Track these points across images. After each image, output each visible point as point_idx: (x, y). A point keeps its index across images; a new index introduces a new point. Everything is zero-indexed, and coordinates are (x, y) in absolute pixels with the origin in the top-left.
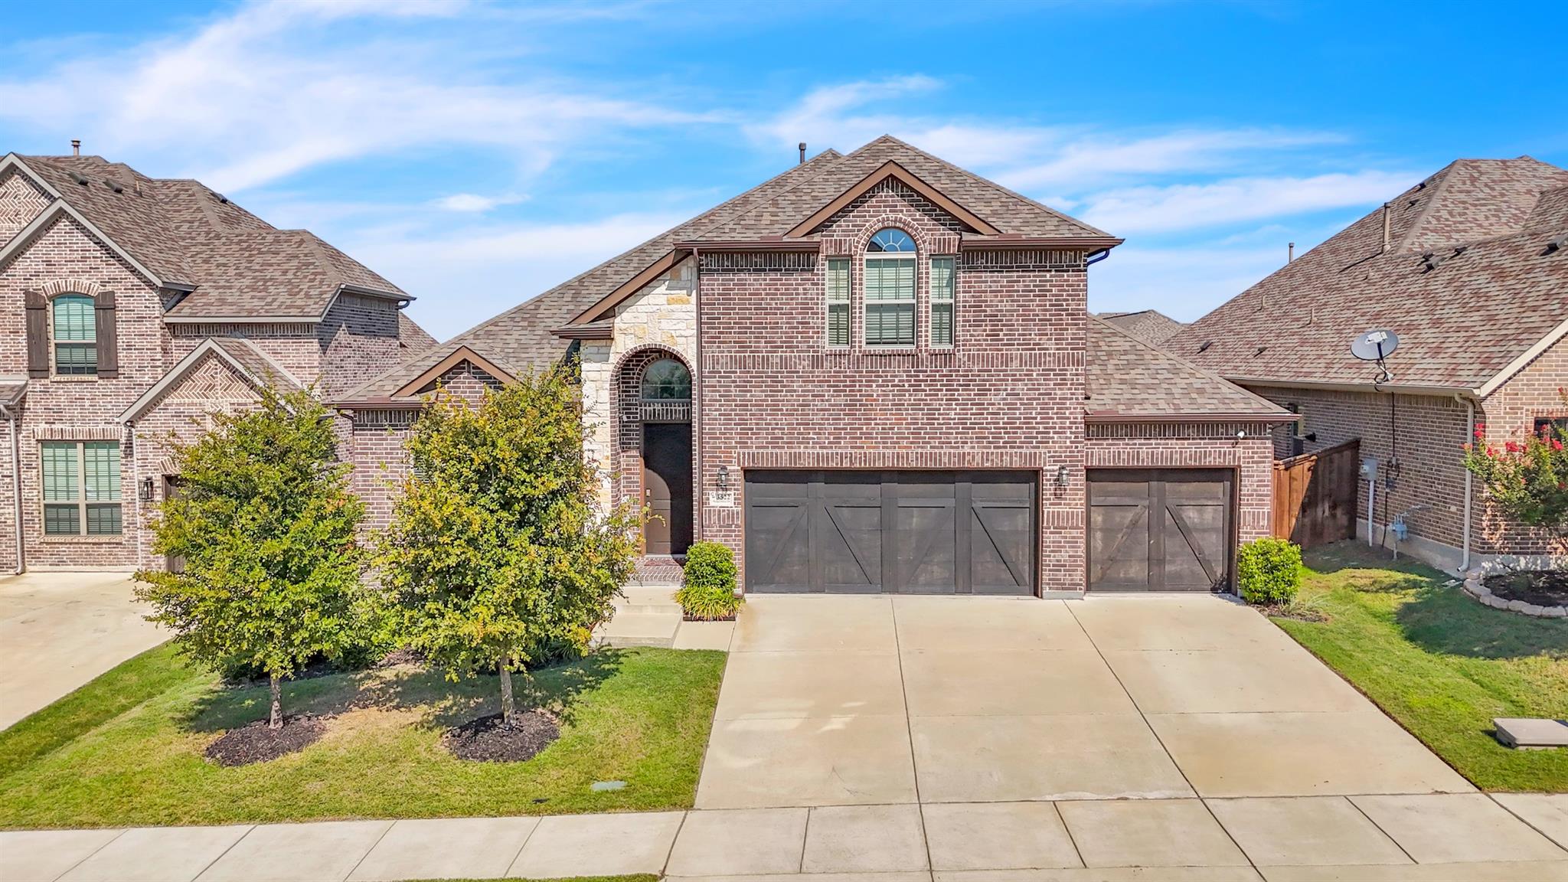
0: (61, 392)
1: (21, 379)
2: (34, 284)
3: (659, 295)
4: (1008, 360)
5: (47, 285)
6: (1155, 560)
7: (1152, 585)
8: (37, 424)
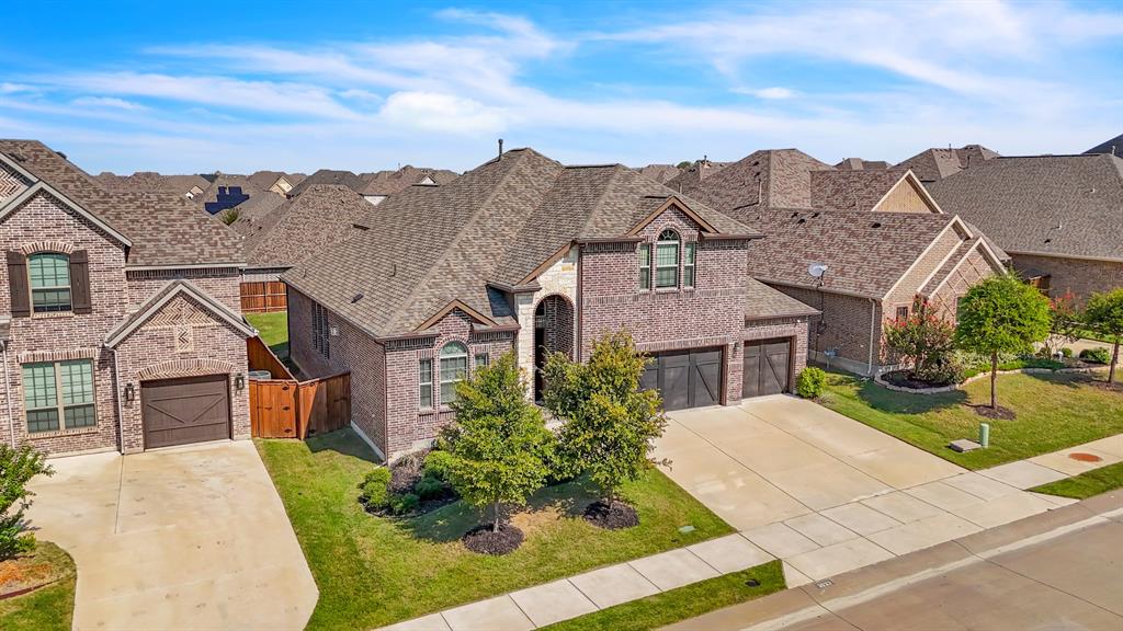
0: (42, 326)
1: (5, 318)
2: (13, 246)
3: (559, 266)
4: (716, 293)
5: (27, 246)
6: (761, 382)
7: (761, 394)
8: (20, 351)
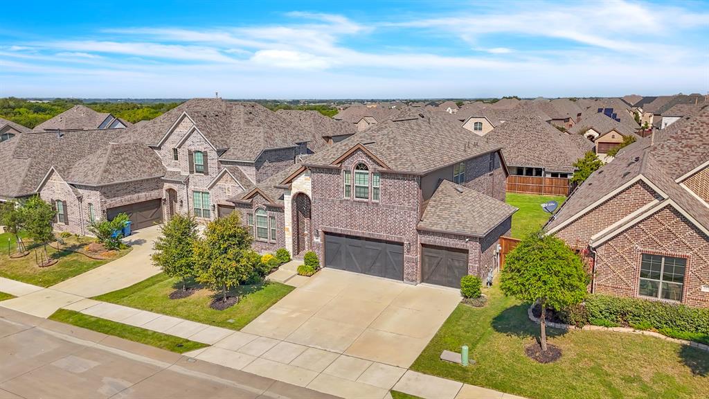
0: (197, 178)
1: (187, 174)
2: (190, 148)
3: (303, 178)
4: (394, 207)
5: (193, 148)
8: (191, 186)
